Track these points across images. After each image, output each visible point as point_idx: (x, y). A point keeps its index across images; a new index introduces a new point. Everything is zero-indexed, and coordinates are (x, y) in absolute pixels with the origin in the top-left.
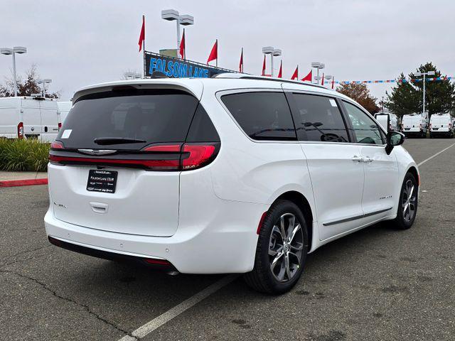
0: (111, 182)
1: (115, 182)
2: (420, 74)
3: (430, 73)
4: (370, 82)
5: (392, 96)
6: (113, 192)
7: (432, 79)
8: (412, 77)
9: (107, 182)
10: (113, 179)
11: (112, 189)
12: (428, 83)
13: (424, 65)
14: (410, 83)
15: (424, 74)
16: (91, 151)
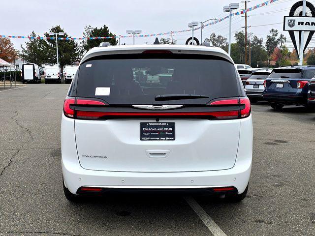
0: (168, 131)
1: (174, 131)
2: (53, 34)
3: (60, 34)
4: (13, 37)
5: (26, 49)
6: (174, 139)
7: (62, 39)
8: (47, 35)
10: (171, 129)
11: (172, 136)
12: (60, 41)
13: (54, 27)
14: (45, 40)
15: (56, 34)
16: (151, 106)
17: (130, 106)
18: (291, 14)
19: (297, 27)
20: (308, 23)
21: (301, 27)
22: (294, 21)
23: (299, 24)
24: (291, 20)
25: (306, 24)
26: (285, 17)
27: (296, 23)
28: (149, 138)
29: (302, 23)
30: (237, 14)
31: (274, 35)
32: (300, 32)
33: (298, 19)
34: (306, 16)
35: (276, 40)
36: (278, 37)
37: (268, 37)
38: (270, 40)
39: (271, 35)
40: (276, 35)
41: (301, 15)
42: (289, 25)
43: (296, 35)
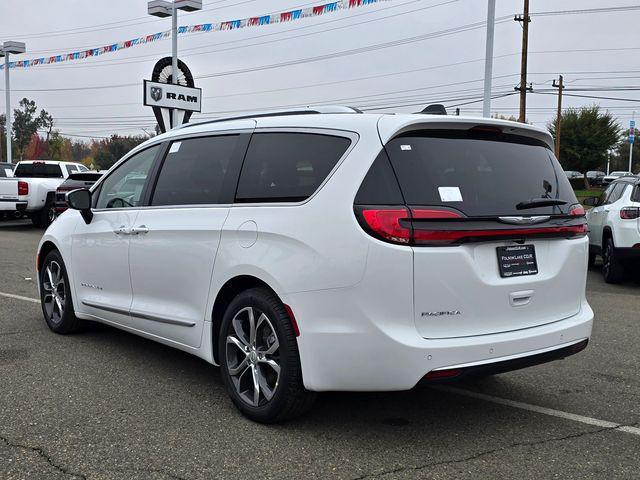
0: (529, 260)
1: (534, 259)
6: (537, 273)
9: (525, 260)
10: (530, 256)
11: (533, 268)
16: (521, 218)
17: (496, 220)
18: (155, 78)
19: (164, 102)
20: (181, 97)
21: (172, 103)
22: (160, 90)
23: (169, 96)
24: (156, 89)
25: (179, 98)
26: (145, 81)
27: (164, 95)
28: (510, 274)
29: (174, 96)
30: (21, 64)
31: (27, 110)
32: (171, 110)
33: (167, 88)
34: (178, 84)
35: (33, 120)
36: (36, 115)
37: (17, 112)
38: (21, 119)
39: (23, 109)
40: (33, 111)
41: (170, 80)
42: (153, 96)
43: (165, 114)
